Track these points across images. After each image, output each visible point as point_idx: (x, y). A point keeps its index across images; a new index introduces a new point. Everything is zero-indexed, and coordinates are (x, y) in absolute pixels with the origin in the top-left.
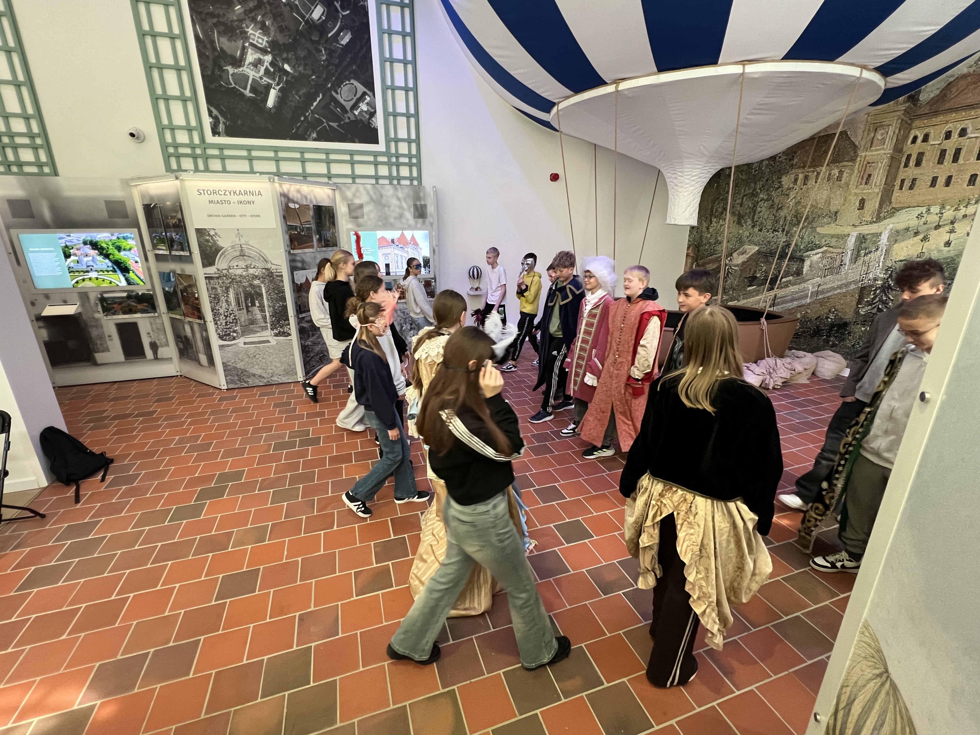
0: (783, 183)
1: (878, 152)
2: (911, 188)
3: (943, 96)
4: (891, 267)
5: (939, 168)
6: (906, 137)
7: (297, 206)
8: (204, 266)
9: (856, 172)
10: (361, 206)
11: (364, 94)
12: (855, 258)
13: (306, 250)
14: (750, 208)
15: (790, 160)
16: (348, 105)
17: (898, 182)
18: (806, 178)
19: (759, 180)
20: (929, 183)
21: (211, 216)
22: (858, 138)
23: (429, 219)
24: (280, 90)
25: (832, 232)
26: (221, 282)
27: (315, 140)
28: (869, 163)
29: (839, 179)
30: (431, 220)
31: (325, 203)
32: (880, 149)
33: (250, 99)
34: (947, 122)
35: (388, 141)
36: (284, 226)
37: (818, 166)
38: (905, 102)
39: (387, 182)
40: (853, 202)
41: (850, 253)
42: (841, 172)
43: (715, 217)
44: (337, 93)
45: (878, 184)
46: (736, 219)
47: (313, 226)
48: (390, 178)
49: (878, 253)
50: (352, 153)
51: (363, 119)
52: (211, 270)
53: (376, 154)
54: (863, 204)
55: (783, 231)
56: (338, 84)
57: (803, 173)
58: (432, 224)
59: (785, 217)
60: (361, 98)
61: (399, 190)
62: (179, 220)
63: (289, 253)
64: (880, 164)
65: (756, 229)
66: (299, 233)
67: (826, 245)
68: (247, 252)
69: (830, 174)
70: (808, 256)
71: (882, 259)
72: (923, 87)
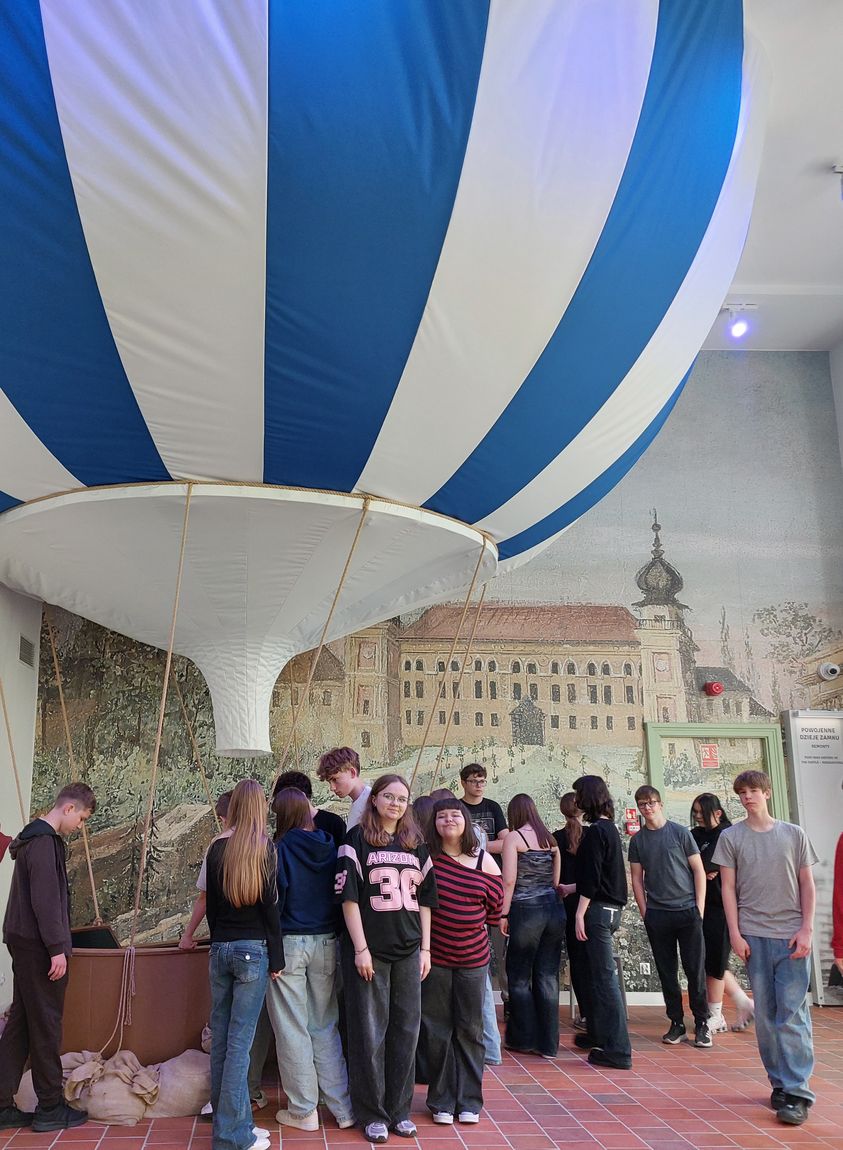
1: (370, 674)
2: (420, 722)
3: (424, 622)
5: (443, 702)
6: (398, 661)
9: (348, 695)
17: (403, 715)
20: (438, 719)
28: (362, 686)
29: (326, 702)
32: (371, 671)
34: (436, 652)
40: (354, 736)
42: (327, 694)
45: (380, 714)
46: (153, 756)
54: (368, 739)
64: (376, 689)
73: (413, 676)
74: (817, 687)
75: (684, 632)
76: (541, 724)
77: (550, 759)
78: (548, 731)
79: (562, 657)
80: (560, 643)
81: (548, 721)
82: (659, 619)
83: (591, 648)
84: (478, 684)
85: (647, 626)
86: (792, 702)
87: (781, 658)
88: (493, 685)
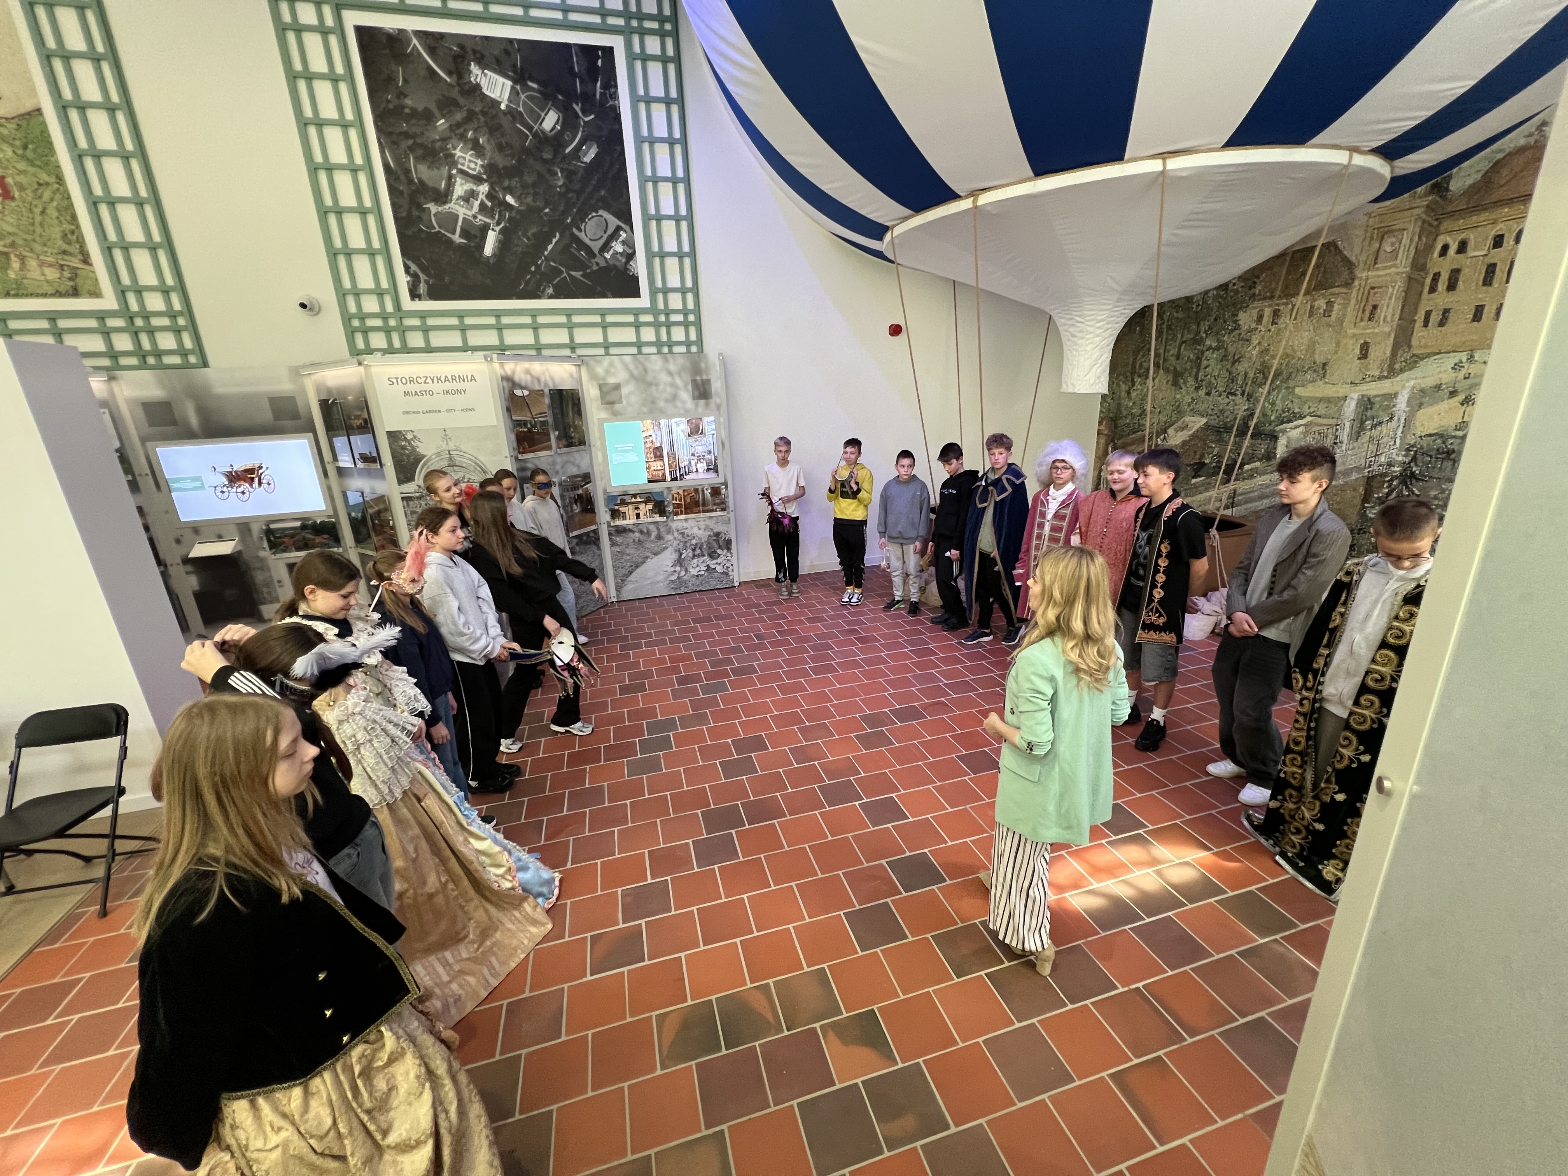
0: (1241, 323)
1: (1388, 271)
2: (1442, 324)
3: (1487, 181)
4: (1413, 446)
5: (1485, 292)
6: (1430, 248)
7: (526, 393)
8: (400, 482)
9: (1353, 302)
10: (617, 387)
11: (618, 229)
12: (1356, 435)
13: (540, 454)
14: (1191, 361)
15: (1250, 288)
16: (596, 247)
17: (1420, 316)
18: (1276, 314)
19: (1204, 319)
20: (1470, 316)
21: (407, 413)
22: (1355, 251)
23: (715, 400)
24: (501, 232)
25: (1319, 394)
26: (423, 503)
27: (551, 297)
28: (1373, 288)
29: (1327, 313)
30: (718, 401)
31: (566, 385)
32: (1390, 267)
33: (460, 246)
34: (1495, 222)
35: (653, 292)
36: (509, 422)
37: (1293, 296)
38: (1426, 195)
39: (653, 350)
40: (1351, 348)
41: (1348, 425)
42: (1330, 304)
43: (1139, 376)
44: (580, 230)
45: (1389, 319)
46: (1170, 377)
47: (550, 420)
48: (658, 344)
49: (1394, 424)
50: (603, 312)
51: (618, 264)
52: (410, 488)
53: (637, 312)
54: (1367, 350)
55: (1242, 395)
56: (582, 216)
57: (1270, 306)
58: (718, 407)
59: (1246, 374)
60: (614, 236)
61: (671, 361)
62: (365, 421)
63: (517, 459)
64: (1391, 290)
65: (1202, 393)
66: (530, 430)
67: (1310, 414)
68: (458, 460)
69: (1312, 307)
70: (1284, 431)
71: (1399, 433)
72: (1455, 170)
73: (1447, 263)
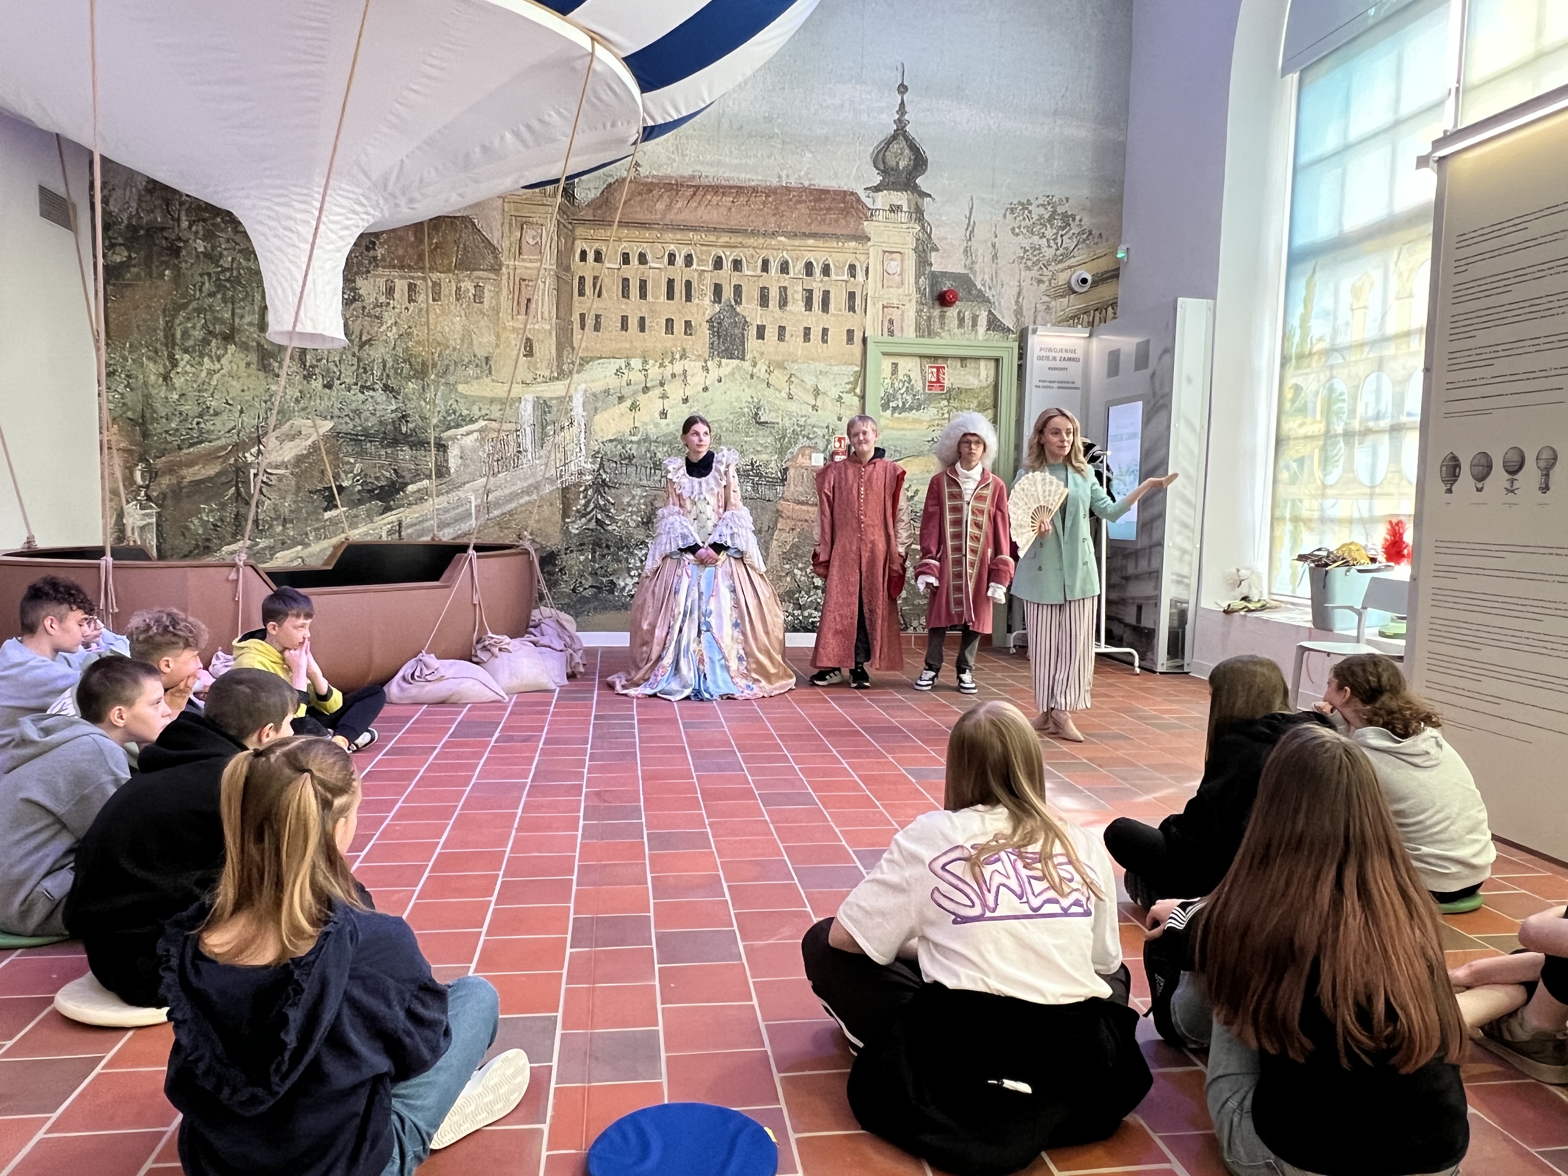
0: (362, 292)
1: (534, 264)
3: (606, 199)
5: (626, 304)
6: (571, 249)
9: (505, 291)
12: (541, 440)
15: (368, 249)
17: (576, 318)
20: (619, 325)
22: (494, 235)
28: (523, 280)
29: (478, 298)
32: (536, 261)
34: (620, 240)
37: (431, 270)
40: (513, 343)
41: (529, 430)
42: (478, 288)
45: (546, 315)
49: (575, 430)
54: (531, 347)
55: (385, 389)
64: (542, 285)
67: (483, 417)
69: (458, 289)
70: (454, 438)
73: (589, 269)
74: (1065, 300)
75: (923, 227)
76: (743, 334)
77: (752, 376)
78: (752, 343)
79: (775, 253)
80: (774, 234)
81: (754, 331)
82: (895, 209)
83: (811, 242)
84: (671, 283)
85: (880, 218)
86: (1035, 317)
87: (1030, 263)
88: (688, 284)
